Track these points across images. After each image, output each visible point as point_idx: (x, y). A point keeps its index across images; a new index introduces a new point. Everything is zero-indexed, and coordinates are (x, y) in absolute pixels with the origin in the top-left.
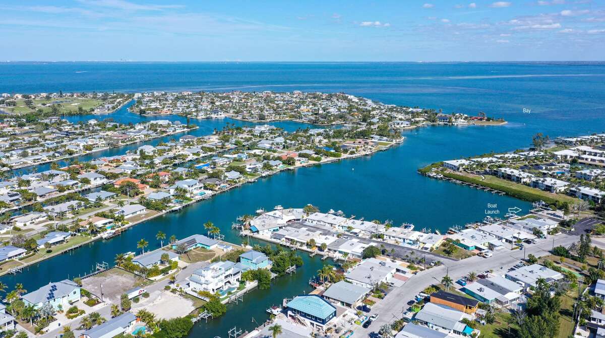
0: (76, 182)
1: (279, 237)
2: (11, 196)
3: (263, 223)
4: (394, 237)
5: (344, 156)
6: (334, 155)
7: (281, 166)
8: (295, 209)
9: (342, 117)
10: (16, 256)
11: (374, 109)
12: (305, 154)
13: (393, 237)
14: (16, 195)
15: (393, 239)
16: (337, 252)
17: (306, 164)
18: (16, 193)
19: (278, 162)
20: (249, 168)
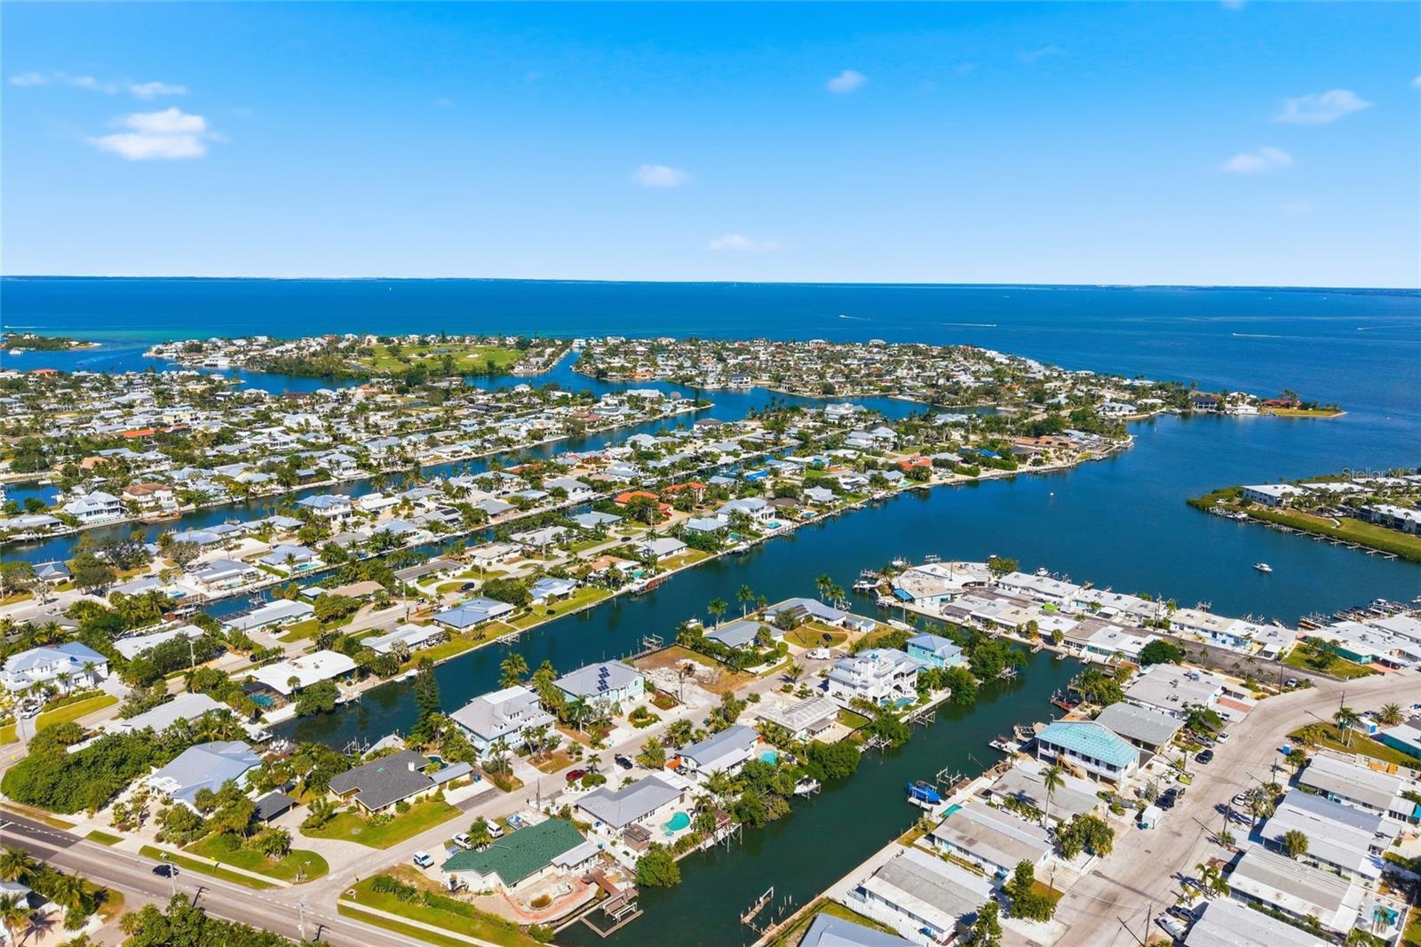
0: (543, 494)
1: (961, 612)
2: (446, 513)
3: (918, 586)
4: (1193, 628)
5: (1024, 468)
6: (1004, 467)
7: (904, 484)
8: (970, 564)
9: (989, 392)
10: (501, 615)
11: (1048, 379)
12: (946, 460)
13: (1189, 627)
14: (454, 511)
15: (1191, 631)
16: (1085, 649)
17: (952, 480)
18: (450, 508)
19: (896, 474)
20: (846, 484)
